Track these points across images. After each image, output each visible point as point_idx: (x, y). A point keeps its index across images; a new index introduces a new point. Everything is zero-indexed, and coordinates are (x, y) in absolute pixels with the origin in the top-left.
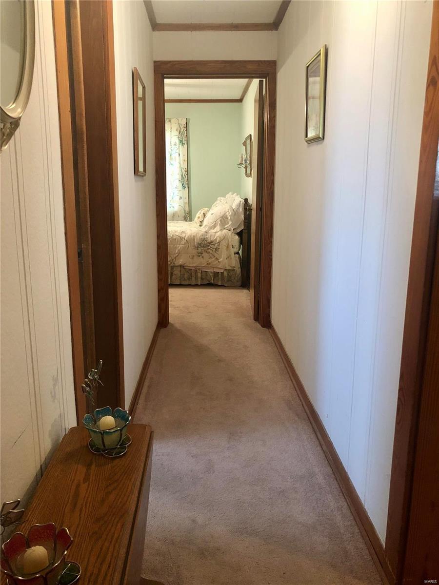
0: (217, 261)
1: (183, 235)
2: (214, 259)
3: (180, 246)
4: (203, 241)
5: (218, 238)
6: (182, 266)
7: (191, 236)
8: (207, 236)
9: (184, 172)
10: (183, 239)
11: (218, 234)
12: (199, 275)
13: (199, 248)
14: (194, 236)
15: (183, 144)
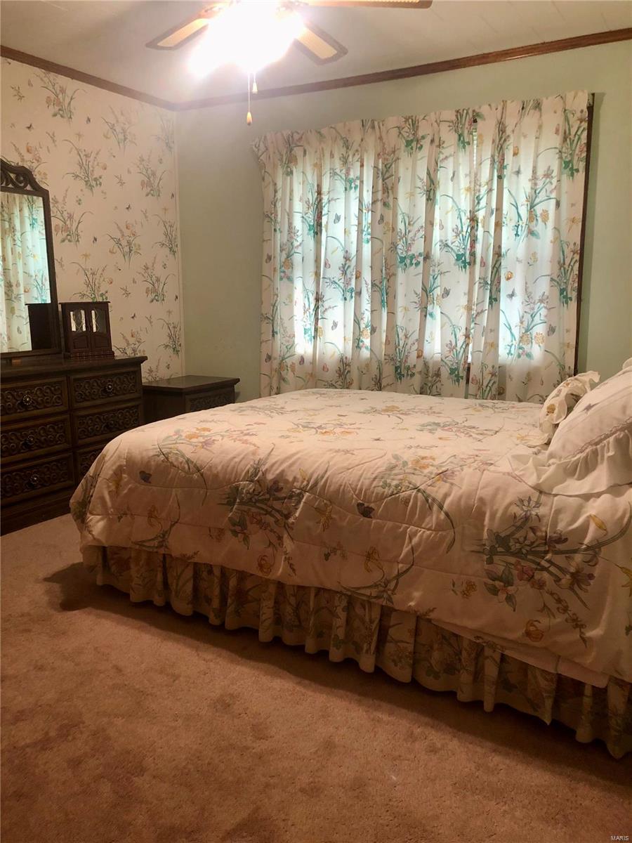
0: (576, 636)
1: (438, 491)
2: (559, 619)
3: (421, 534)
4: (519, 528)
5: (592, 528)
6: (420, 620)
7: (469, 495)
8: (542, 511)
9: (569, 255)
10: (435, 508)
11: (594, 508)
12: (491, 670)
13: (496, 558)
14: (481, 500)
15: (573, 172)
